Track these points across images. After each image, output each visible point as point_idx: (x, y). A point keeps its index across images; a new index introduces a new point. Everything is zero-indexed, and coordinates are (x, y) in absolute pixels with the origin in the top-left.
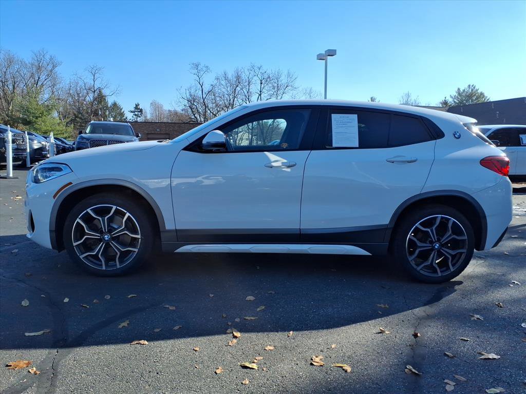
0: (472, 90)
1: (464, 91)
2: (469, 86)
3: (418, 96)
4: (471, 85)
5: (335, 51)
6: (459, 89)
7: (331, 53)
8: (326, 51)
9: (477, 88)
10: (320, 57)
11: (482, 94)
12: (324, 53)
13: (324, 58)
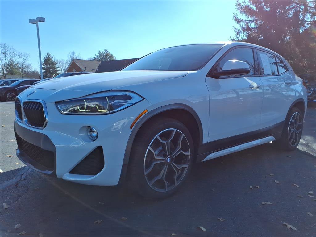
0: (107, 53)
1: (102, 52)
2: (105, 50)
3: (79, 54)
4: (106, 50)
5: (44, 18)
6: (100, 51)
7: (42, 20)
8: (36, 18)
9: (109, 51)
10: (32, 22)
11: (112, 55)
12: (35, 19)
13: (36, 22)
